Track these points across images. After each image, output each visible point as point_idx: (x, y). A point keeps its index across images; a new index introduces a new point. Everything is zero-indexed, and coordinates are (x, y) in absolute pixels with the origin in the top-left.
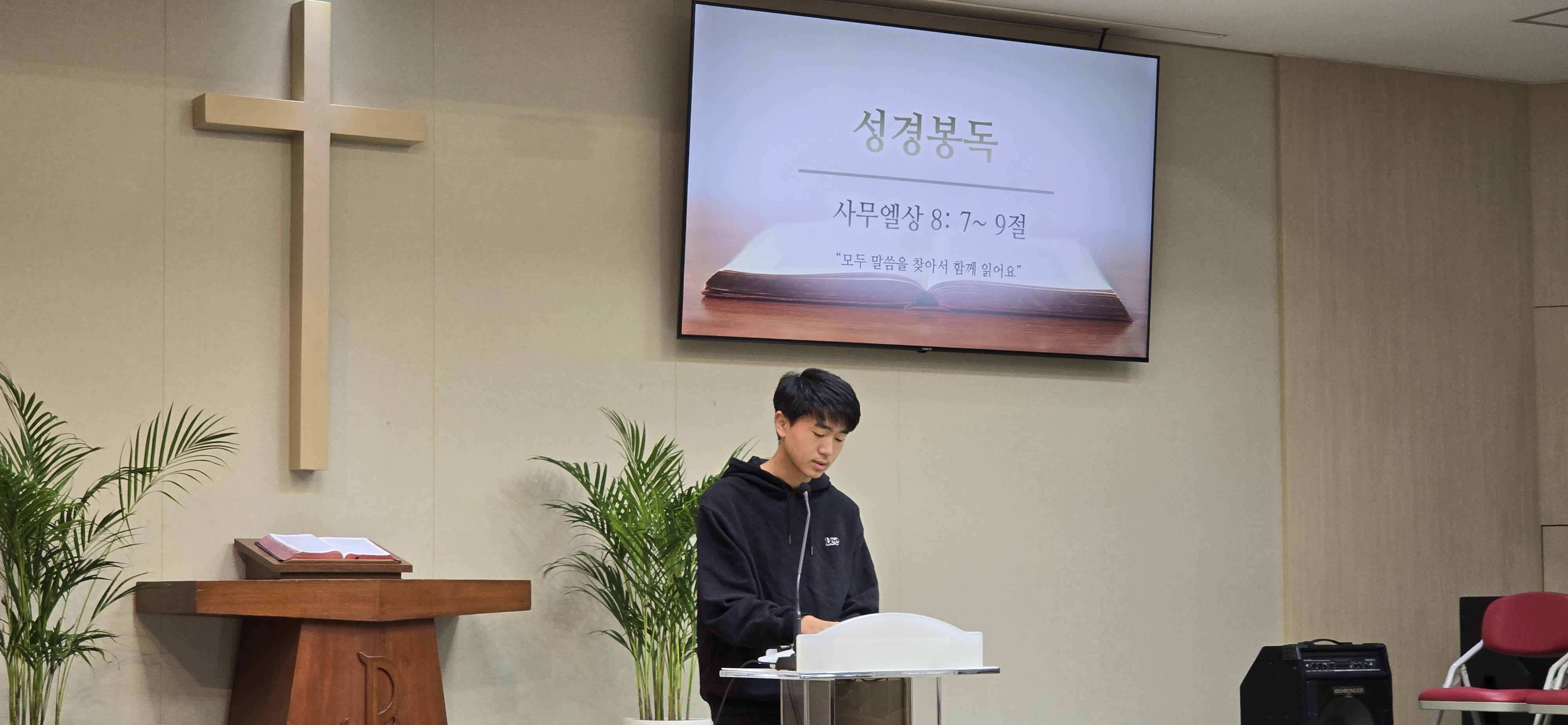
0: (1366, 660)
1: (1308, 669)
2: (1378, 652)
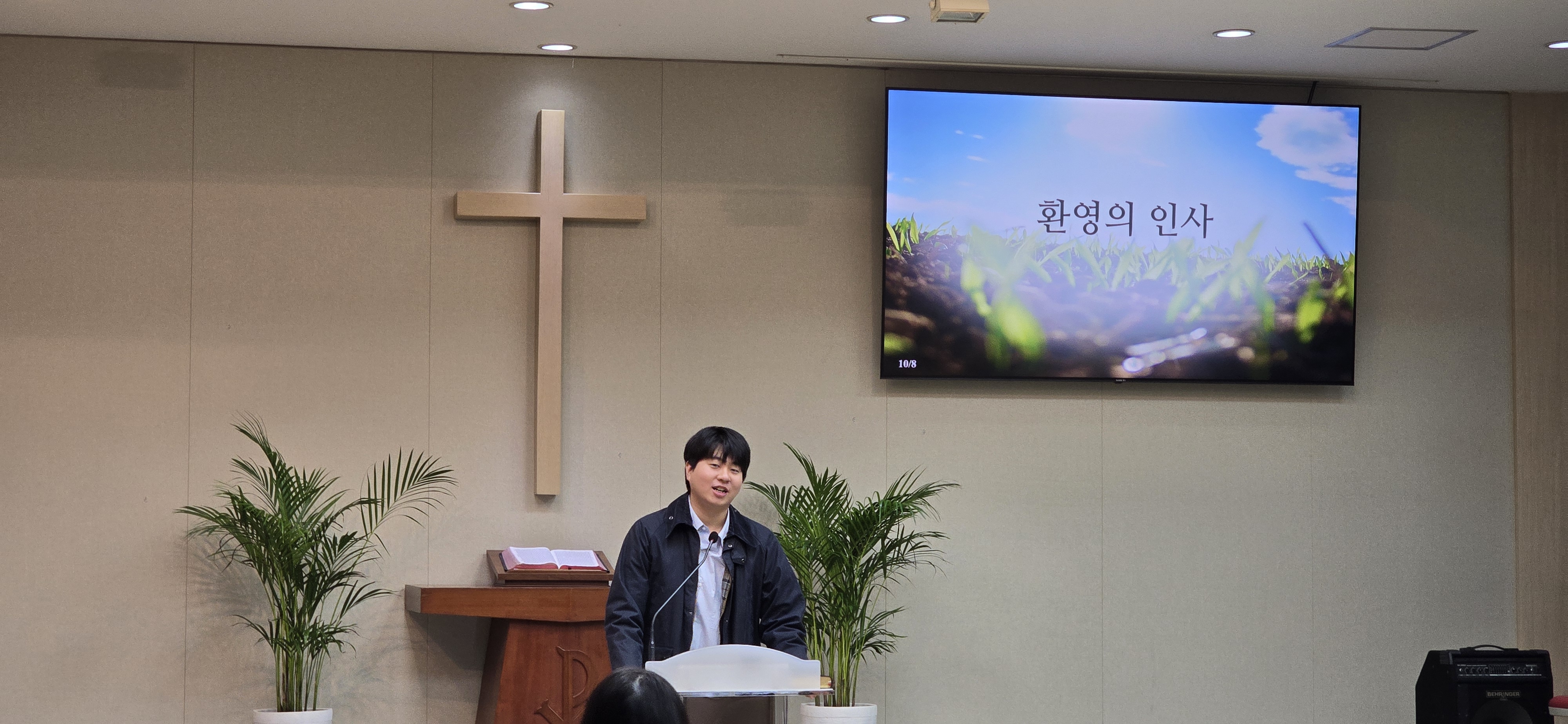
0: (1527, 666)
1: (1461, 673)
2: (1541, 659)
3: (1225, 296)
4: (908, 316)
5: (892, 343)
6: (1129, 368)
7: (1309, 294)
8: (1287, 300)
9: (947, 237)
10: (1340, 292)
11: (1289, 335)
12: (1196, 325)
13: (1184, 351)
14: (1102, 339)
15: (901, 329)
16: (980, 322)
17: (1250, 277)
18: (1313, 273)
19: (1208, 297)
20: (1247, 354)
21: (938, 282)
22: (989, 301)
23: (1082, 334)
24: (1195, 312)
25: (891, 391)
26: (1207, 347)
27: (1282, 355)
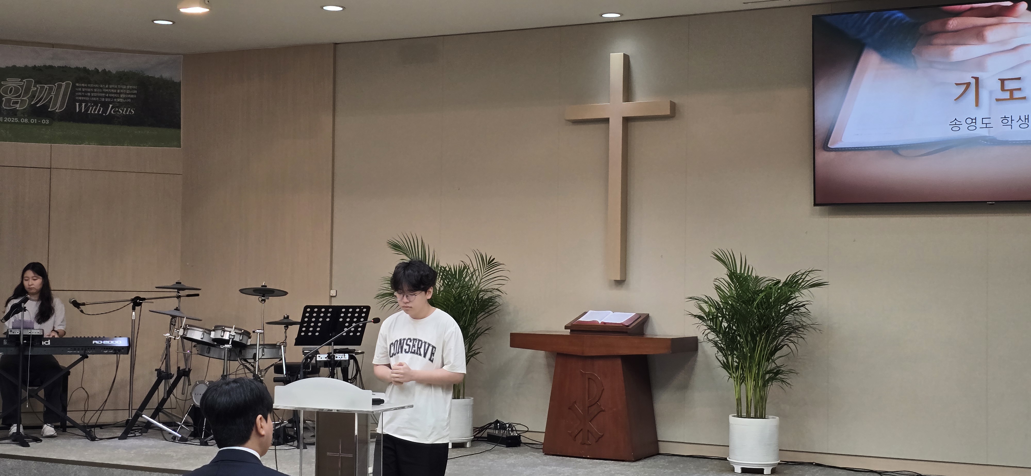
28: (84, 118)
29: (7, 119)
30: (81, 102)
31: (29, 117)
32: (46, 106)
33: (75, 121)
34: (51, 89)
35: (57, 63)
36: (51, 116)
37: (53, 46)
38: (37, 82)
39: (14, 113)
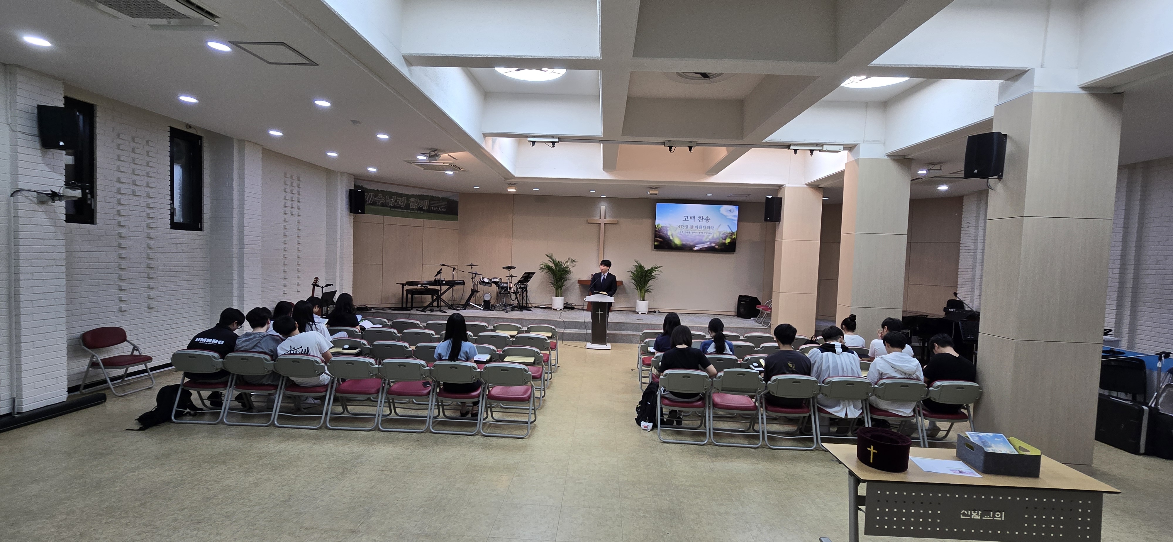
1: (745, 298)
3: (713, 237)
4: (659, 239)
5: (656, 243)
6: (696, 248)
7: (728, 237)
8: (724, 238)
9: (665, 227)
10: (734, 237)
11: (725, 243)
12: (708, 242)
13: (706, 246)
14: (692, 244)
15: (657, 241)
16: (671, 240)
17: (718, 234)
18: (729, 234)
19: (710, 237)
20: (717, 247)
21: (664, 234)
22: (672, 237)
23: (688, 243)
24: (708, 240)
25: (656, 251)
26: (710, 245)
27: (723, 247)
28: (433, 212)
29: (412, 211)
30: (432, 206)
31: (418, 211)
32: (422, 207)
33: (430, 212)
34: (423, 202)
35: (425, 194)
36: (424, 210)
37: (424, 188)
38: (420, 200)
39: (413, 209)
